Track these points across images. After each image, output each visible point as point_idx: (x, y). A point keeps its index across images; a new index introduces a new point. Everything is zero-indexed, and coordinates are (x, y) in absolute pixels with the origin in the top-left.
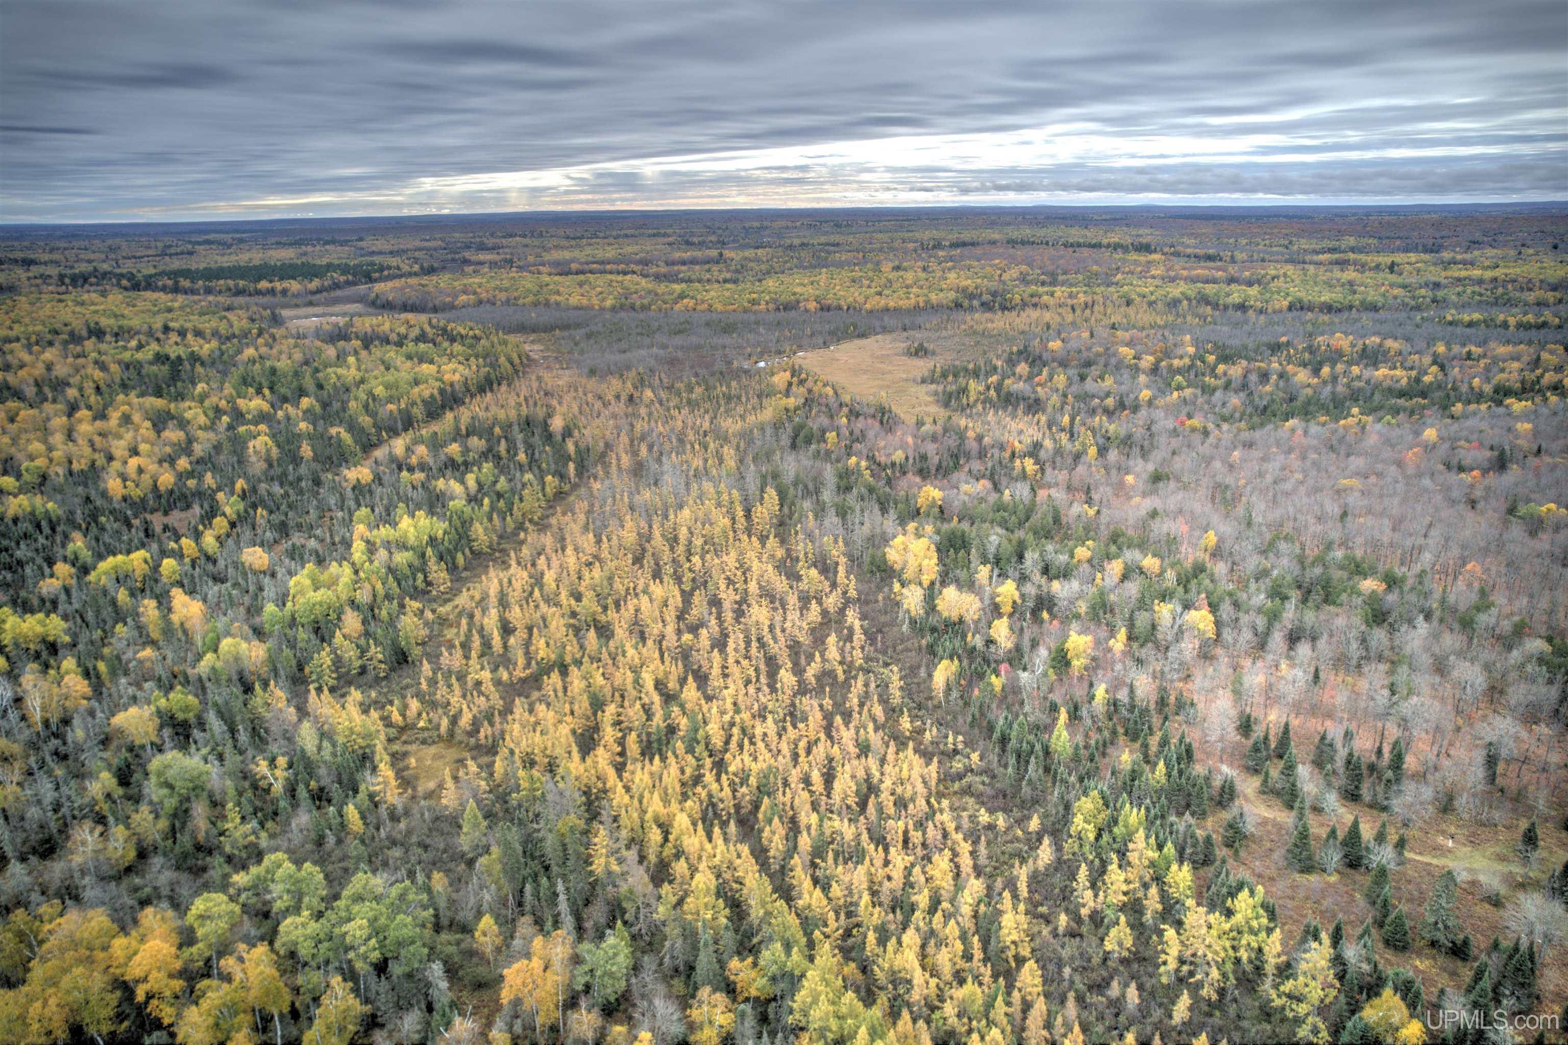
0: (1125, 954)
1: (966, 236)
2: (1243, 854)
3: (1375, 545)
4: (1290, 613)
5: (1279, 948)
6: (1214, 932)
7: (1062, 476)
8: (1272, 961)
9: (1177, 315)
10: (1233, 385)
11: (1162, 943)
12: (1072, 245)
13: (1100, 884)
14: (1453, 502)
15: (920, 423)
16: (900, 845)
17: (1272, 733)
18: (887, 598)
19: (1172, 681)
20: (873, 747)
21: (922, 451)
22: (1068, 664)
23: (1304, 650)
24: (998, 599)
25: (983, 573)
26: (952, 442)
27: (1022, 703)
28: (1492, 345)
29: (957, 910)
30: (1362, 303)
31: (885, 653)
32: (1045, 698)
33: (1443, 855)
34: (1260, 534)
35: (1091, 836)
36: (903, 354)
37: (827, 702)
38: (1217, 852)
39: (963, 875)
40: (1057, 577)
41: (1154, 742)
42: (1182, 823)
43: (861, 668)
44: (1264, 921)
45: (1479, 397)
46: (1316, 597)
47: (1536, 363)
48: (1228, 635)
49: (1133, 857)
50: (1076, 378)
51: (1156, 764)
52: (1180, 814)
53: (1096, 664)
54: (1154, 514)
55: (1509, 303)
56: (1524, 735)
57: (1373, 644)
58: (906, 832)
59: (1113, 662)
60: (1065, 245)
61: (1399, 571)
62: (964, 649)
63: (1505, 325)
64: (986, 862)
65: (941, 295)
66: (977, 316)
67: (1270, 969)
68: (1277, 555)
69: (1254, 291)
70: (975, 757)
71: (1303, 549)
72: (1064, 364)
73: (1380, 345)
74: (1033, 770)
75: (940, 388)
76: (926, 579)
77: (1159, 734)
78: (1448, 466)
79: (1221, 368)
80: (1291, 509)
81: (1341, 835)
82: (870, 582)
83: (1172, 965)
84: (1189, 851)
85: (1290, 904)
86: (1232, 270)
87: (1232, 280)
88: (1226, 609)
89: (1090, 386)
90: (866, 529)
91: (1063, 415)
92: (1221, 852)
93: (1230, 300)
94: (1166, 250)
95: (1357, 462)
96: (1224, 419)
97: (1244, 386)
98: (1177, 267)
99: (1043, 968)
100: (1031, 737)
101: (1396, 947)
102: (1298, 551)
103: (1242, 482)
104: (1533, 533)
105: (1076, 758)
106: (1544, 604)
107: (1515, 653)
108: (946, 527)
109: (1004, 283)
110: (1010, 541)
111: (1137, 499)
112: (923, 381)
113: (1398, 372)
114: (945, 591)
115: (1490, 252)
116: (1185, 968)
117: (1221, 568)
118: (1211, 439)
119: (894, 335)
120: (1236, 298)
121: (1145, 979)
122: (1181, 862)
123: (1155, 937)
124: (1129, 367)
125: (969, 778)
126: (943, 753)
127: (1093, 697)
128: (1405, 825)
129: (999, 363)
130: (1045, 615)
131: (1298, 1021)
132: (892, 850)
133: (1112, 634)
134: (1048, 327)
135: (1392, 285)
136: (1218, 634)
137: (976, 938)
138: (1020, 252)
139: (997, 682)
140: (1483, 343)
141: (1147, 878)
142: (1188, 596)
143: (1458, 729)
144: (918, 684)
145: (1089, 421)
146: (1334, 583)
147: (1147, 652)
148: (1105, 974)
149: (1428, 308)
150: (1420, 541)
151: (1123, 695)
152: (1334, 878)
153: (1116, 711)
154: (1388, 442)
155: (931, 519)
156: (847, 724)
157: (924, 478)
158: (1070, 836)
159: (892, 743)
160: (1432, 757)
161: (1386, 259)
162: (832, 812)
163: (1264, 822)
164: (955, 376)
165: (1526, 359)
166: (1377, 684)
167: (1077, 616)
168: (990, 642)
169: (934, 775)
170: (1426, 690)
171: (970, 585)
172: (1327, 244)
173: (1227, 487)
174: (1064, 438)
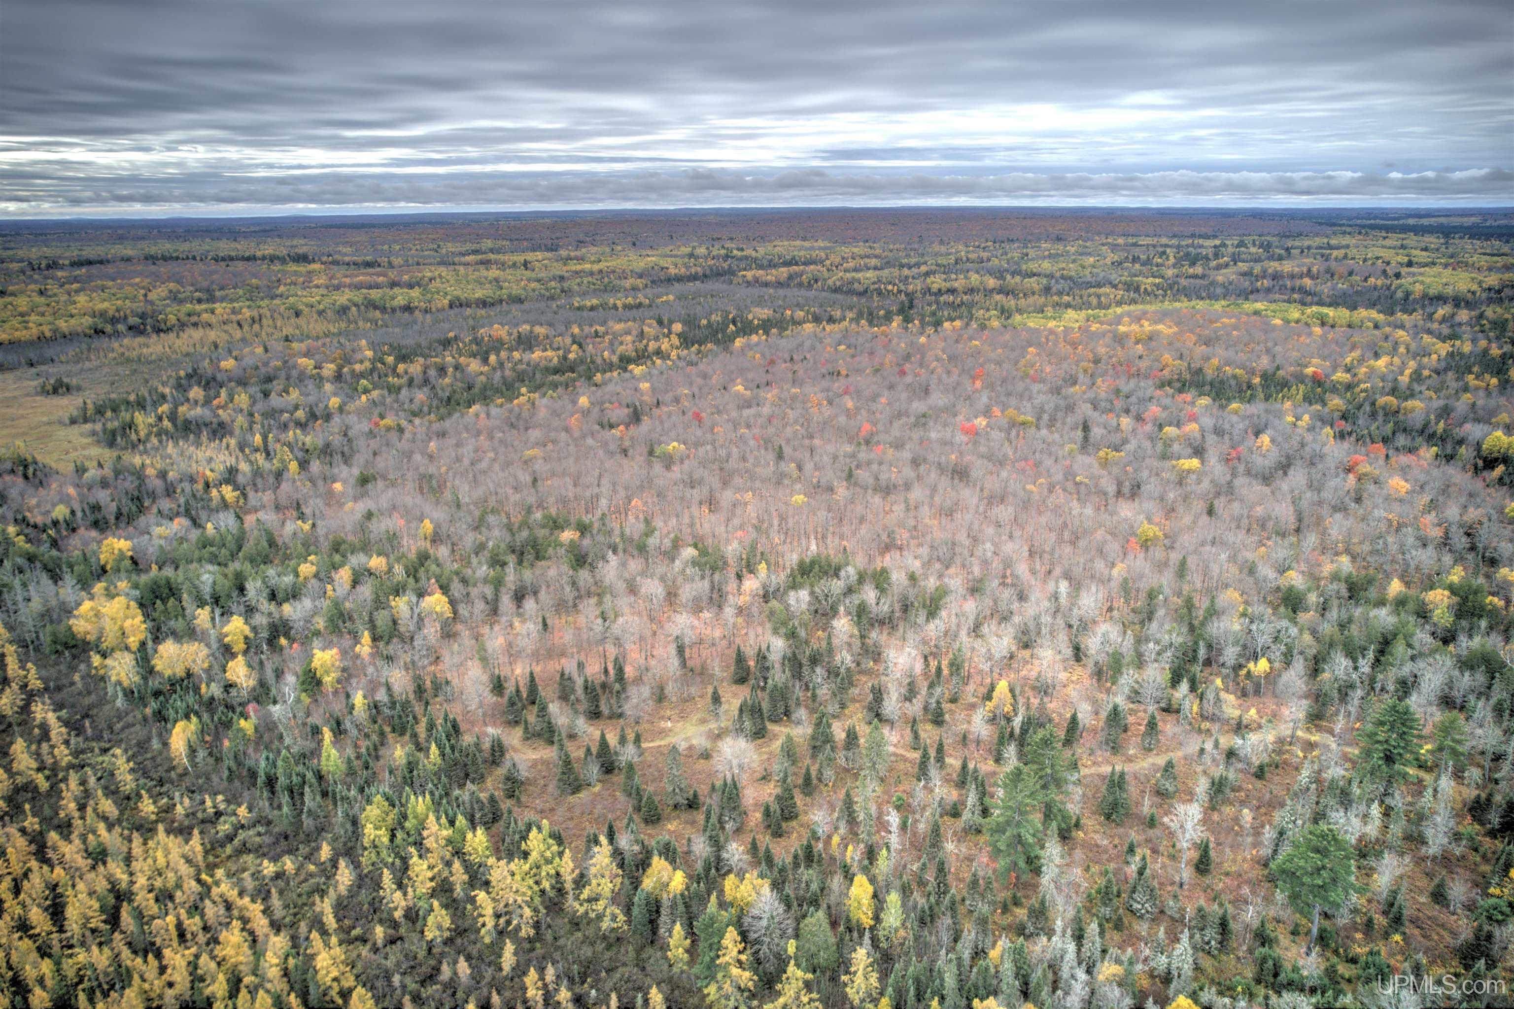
0: (447, 934)
1: (90, 252)
2: (523, 799)
3: (564, 501)
4: (511, 576)
5: (571, 865)
6: (518, 877)
7: (267, 497)
8: (568, 879)
9: (349, 322)
10: (416, 382)
11: (476, 908)
12: (223, 259)
13: (405, 881)
14: (612, 454)
15: (80, 470)
16: (175, 943)
17: (521, 684)
18: (86, 677)
19: (424, 667)
20: (111, 849)
21: (92, 500)
22: (319, 683)
23: (529, 604)
24: (227, 640)
25: (203, 616)
26: (130, 484)
27: (281, 737)
28: (611, 323)
29: (263, 978)
30: (510, 296)
31: (99, 738)
32: (304, 724)
33: (667, 735)
34: (470, 512)
35: (386, 840)
36: (37, 394)
37: (31, 823)
38: (502, 806)
39: (261, 938)
40: (287, 600)
41: (421, 729)
42: (465, 794)
43: (70, 766)
44: (555, 848)
45: (610, 367)
46: (529, 557)
47: (642, 335)
48: (463, 610)
49: (430, 843)
50: (260, 395)
51: (428, 749)
52: (462, 786)
53: (347, 675)
54: (369, 515)
55: (615, 290)
56: (696, 623)
57: (581, 583)
58: (179, 926)
59: (364, 668)
60: (216, 259)
61: (586, 519)
62: (201, 703)
63: (615, 307)
64: (284, 913)
65: (73, 321)
66: (126, 341)
67: (569, 886)
68: (489, 528)
69: (416, 293)
70: (242, 811)
71: (508, 517)
72: (243, 383)
73: (531, 332)
74: (311, 800)
75: (98, 427)
76: (133, 641)
77: (424, 720)
78: (602, 426)
79: (401, 367)
80: (491, 485)
81: (594, 750)
82: (57, 664)
83: (490, 923)
84: (478, 816)
85: (571, 824)
86: (392, 274)
87: (393, 284)
88: (457, 588)
89: (275, 401)
90: (36, 605)
91: (253, 435)
92: (505, 805)
93: (395, 303)
94: (325, 259)
95: (535, 434)
96: (415, 414)
97: (426, 381)
98: (338, 275)
99: (372, 988)
100: (300, 768)
101: (652, 822)
102: (505, 520)
103: (443, 469)
104: (668, 468)
105: (351, 772)
106: (686, 520)
107: (677, 562)
108: (144, 579)
109: (152, 303)
110: (226, 576)
111: (350, 504)
112: (73, 421)
113: (549, 353)
114: (161, 648)
115: (594, 249)
116: (502, 920)
117: (443, 552)
118: (407, 435)
119: (18, 373)
120: (400, 301)
121: (470, 948)
122: (474, 829)
123: (469, 907)
124: (311, 377)
125: (242, 835)
126: (203, 822)
127: (353, 707)
128: (637, 723)
129: (167, 391)
130: (283, 641)
131: (600, 917)
132: (167, 952)
133: (356, 638)
134: (216, 347)
135: (529, 280)
136: (455, 612)
137: (293, 995)
138: (163, 269)
139: (247, 726)
140: (604, 323)
141: (448, 856)
142: (419, 585)
143: (655, 633)
144: (153, 758)
145: (282, 437)
146: (540, 541)
147: (394, 647)
148: (433, 962)
149: (559, 298)
150: (596, 490)
151: (381, 696)
152: (598, 788)
153: (378, 712)
154: (555, 413)
155: (123, 574)
156: (67, 838)
157: (102, 531)
158: (365, 849)
159: (135, 835)
160: (642, 661)
161: (519, 258)
162: (71, 947)
163: (534, 764)
164: (114, 410)
165: (634, 333)
166: (592, 617)
167: (317, 633)
168: (229, 687)
169: (199, 849)
170: (626, 610)
171: (191, 634)
172: (469, 246)
173: (431, 476)
174: (260, 458)
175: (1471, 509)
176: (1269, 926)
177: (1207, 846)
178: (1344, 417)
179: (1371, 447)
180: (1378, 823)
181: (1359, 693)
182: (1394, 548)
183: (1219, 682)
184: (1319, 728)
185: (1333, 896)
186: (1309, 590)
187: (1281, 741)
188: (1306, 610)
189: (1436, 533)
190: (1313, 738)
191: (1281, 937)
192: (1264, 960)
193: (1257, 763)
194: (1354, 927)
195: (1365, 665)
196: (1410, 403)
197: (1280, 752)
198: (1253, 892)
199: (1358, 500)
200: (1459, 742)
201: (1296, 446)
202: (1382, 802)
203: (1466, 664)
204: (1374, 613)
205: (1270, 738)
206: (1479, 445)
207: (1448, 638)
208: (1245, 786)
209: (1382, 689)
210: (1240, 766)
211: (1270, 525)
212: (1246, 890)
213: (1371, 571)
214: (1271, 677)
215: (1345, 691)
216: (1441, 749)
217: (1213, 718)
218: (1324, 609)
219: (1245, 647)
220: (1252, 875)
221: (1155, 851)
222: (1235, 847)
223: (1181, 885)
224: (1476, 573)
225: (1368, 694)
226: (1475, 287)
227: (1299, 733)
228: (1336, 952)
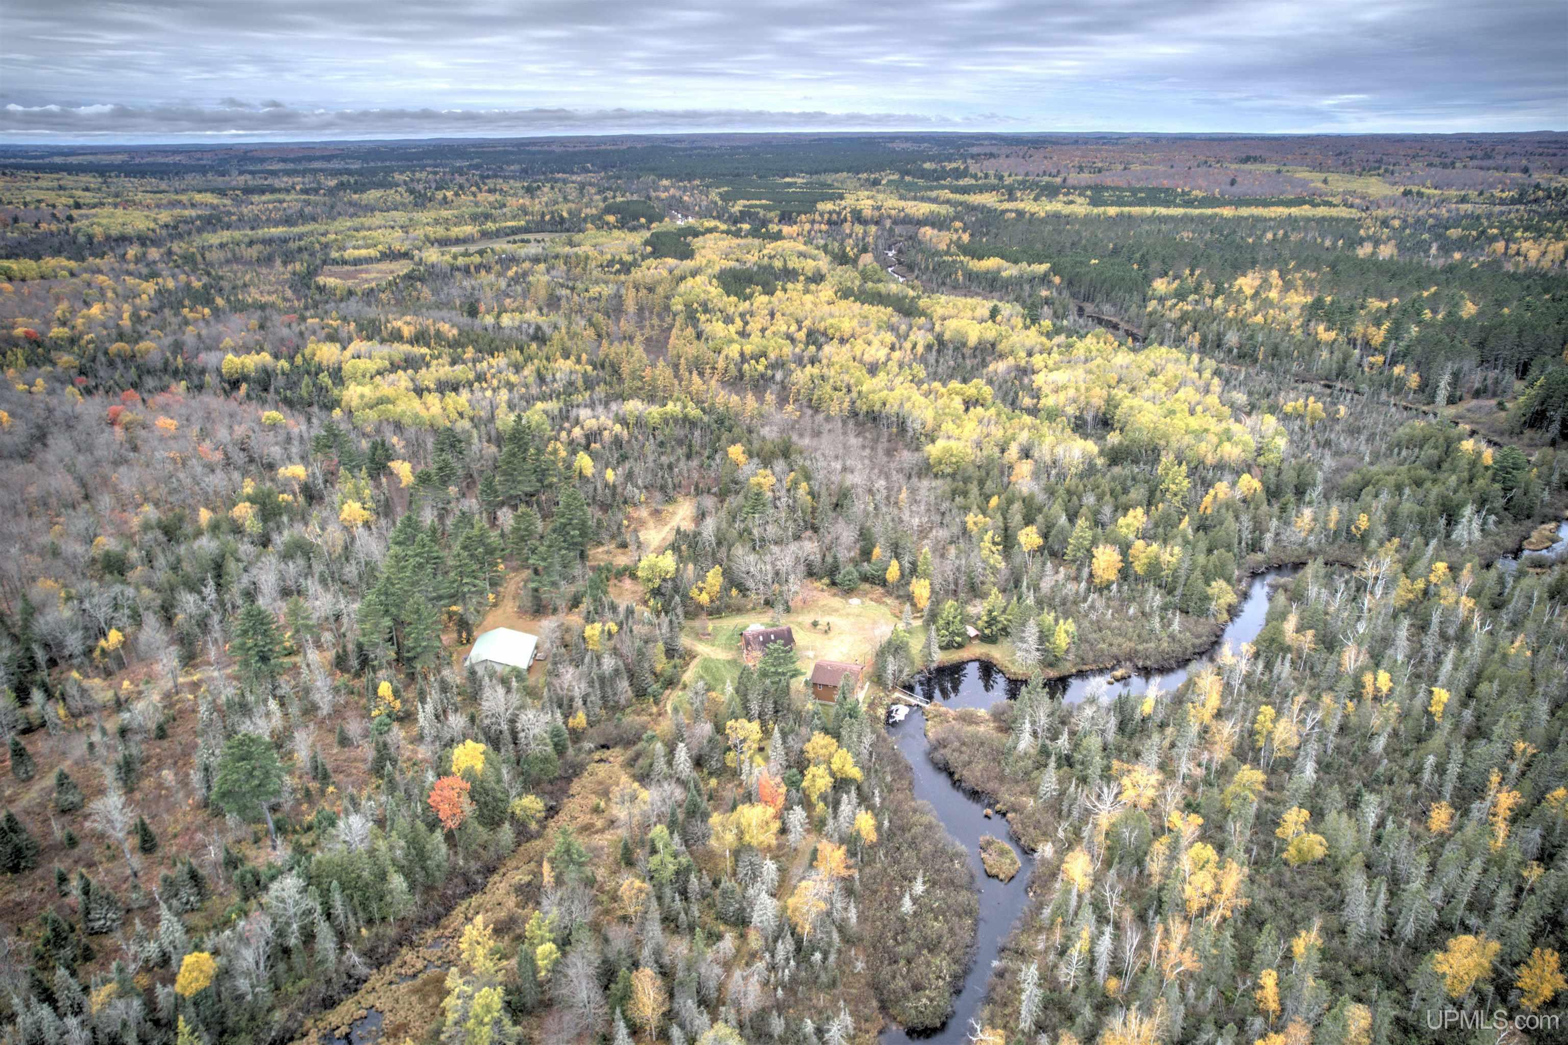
175: (236, 428)
176: (234, 851)
177: (143, 824)
178: (82, 372)
179: (123, 395)
180: (279, 714)
181: (216, 618)
182: (188, 482)
183: (75, 674)
184: (195, 667)
185: (271, 788)
186: (127, 548)
187: (167, 696)
188: (133, 567)
189: (218, 456)
190: (195, 678)
191: (248, 852)
192: (243, 878)
193: (154, 726)
194: (298, 803)
195: (210, 591)
196: (143, 345)
197: (171, 706)
198: (207, 834)
199: (135, 449)
200: (307, 618)
201: (44, 414)
202: (275, 697)
203: (287, 556)
204: (196, 545)
205: (156, 697)
206: (218, 371)
207: (265, 542)
208: (152, 752)
209: (234, 607)
210: (139, 738)
211: (53, 501)
212: (199, 836)
213: (177, 510)
214: (128, 644)
215: (203, 624)
216: (297, 631)
217: (87, 711)
218: (149, 560)
219: (86, 628)
220: (199, 820)
221: (90, 865)
222: (170, 809)
223: (135, 874)
224: (263, 480)
225: (224, 615)
226: (152, 225)
227: (181, 680)
228: (295, 832)
